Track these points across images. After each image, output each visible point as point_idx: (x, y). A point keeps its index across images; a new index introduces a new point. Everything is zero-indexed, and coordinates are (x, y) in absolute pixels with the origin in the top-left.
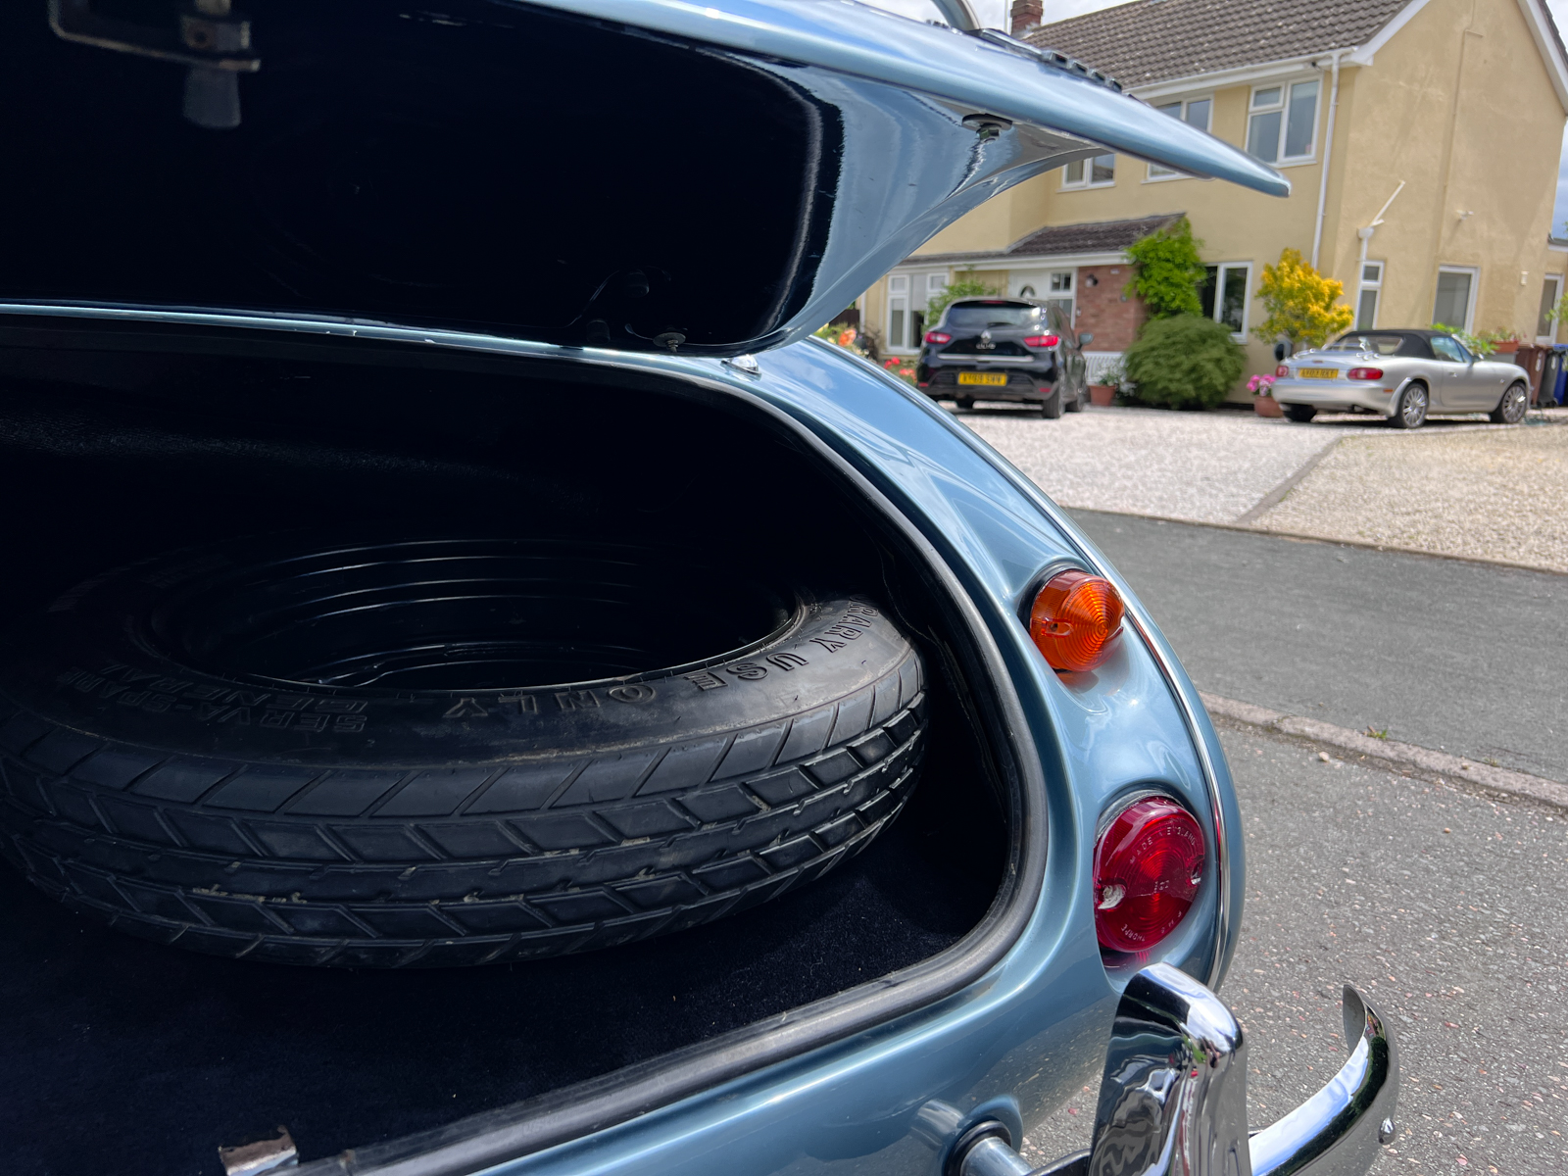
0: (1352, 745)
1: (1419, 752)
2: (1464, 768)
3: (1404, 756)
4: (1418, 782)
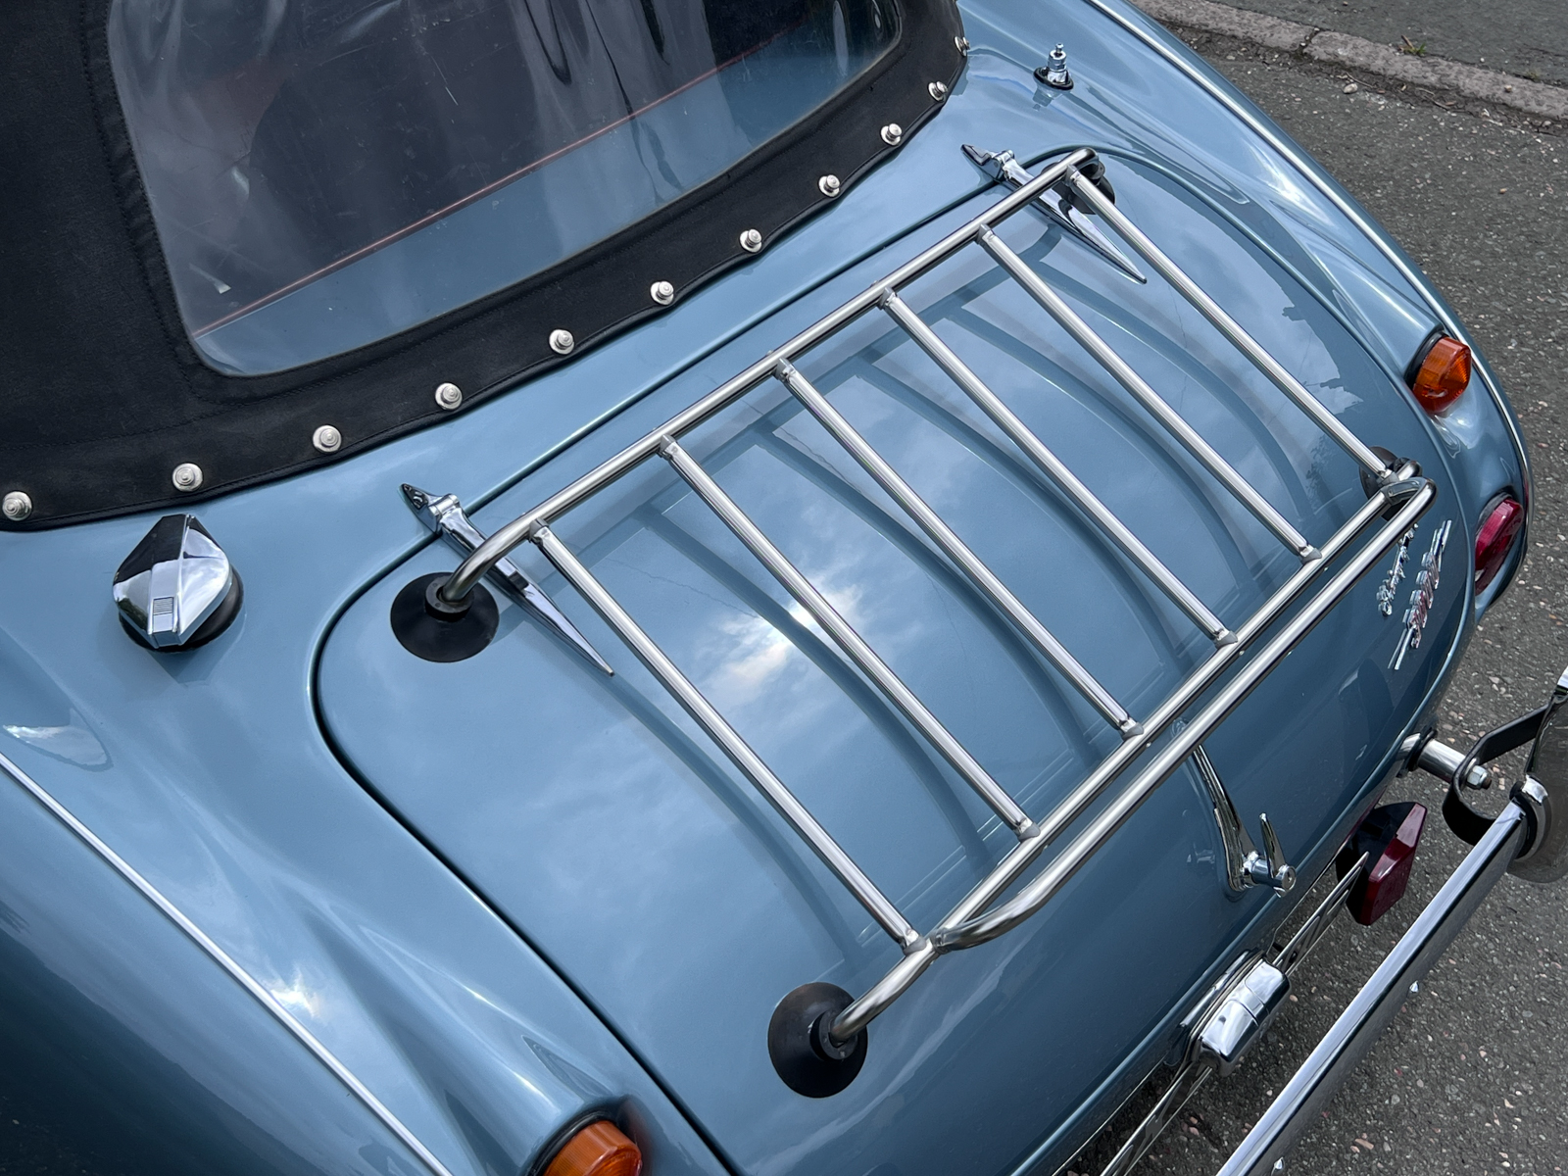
0: (1391, 72)
2: (1507, 91)
3: (1445, 80)
4: (1465, 118)
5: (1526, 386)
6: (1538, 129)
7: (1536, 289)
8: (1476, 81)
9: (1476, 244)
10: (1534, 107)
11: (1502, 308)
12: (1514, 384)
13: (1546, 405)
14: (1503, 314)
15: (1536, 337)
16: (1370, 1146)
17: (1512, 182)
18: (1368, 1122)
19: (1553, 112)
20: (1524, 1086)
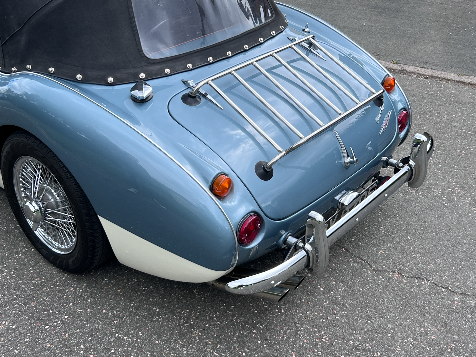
0: (390, 67)
1: (406, 67)
2: (418, 70)
3: (402, 68)
4: (407, 76)
6: (425, 78)
7: (424, 107)
8: (410, 69)
10: (424, 73)
16: (383, 252)
17: (419, 88)
18: (383, 249)
19: (429, 74)
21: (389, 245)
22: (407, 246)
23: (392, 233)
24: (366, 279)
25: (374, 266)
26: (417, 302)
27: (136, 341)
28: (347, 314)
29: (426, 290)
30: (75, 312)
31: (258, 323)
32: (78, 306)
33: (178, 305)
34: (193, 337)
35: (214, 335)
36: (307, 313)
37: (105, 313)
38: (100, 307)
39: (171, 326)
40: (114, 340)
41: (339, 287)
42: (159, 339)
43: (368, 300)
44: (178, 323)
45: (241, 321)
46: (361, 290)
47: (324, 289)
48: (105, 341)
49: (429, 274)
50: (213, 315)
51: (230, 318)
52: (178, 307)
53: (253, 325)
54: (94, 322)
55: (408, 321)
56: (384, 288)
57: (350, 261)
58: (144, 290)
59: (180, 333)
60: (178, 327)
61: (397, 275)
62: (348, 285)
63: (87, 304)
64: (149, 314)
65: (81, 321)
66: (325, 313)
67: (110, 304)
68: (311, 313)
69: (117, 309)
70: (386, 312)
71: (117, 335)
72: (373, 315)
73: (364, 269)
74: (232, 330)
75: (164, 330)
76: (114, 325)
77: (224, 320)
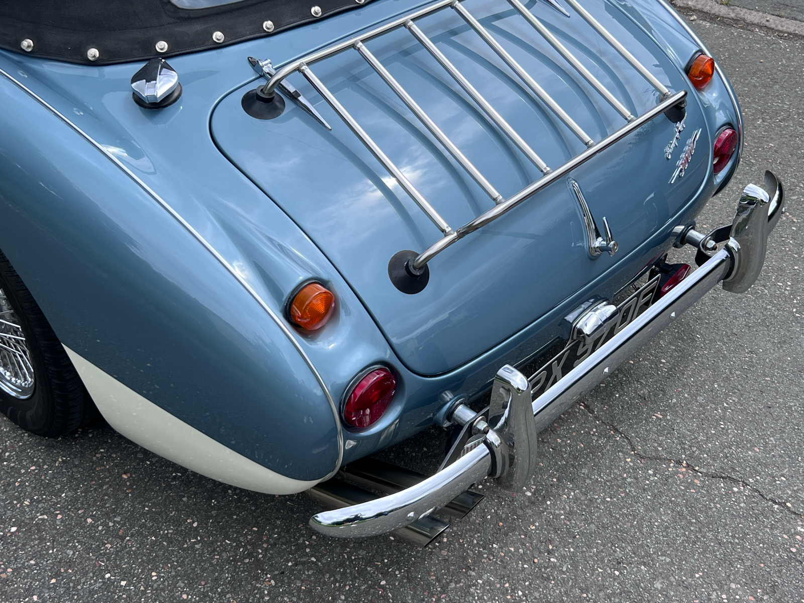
0: (713, 12)
1: (746, 13)
2: (768, 21)
3: (739, 16)
4: (746, 32)
5: (764, 137)
6: (781, 37)
7: (773, 100)
8: (753, 17)
9: (746, 82)
10: (780, 28)
11: (756, 107)
12: (759, 137)
13: (773, 145)
14: (756, 109)
15: (771, 119)
16: (661, 417)
17: (766, 58)
18: (661, 408)
19: (789, 30)
20: (734, 398)
21: (674, 400)
22: (711, 405)
23: (683, 374)
24: (620, 475)
25: (640, 448)
26: (718, 533)
27: (144, 592)
28: (573, 552)
29: (741, 508)
30: (32, 519)
31: (392, 563)
32: (40, 506)
33: (238, 515)
34: (259, 589)
35: (302, 586)
36: (495, 546)
37: (92, 525)
38: (83, 511)
39: (218, 562)
40: (99, 588)
41: (564, 490)
42: (190, 590)
43: (620, 523)
44: (232, 556)
45: (359, 558)
46: (608, 499)
47: (534, 494)
48: (82, 588)
49: (749, 471)
50: (304, 541)
51: (338, 550)
52: (236, 519)
53: (382, 568)
54: (67, 545)
55: (697, 576)
56: (654, 499)
57: (592, 433)
58: (175, 478)
59: (234, 580)
60: (231, 564)
61: (684, 470)
62: (582, 487)
63: (57, 503)
64: (177, 532)
65: (42, 539)
66: (529, 549)
67: (103, 506)
68: (501, 548)
69: (115, 516)
70: (654, 553)
71: (108, 576)
72: (626, 558)
73: (619, 452)
74: (338, 577)
75: (203, 570)
76: (105, 554)
77: (326, 555)
